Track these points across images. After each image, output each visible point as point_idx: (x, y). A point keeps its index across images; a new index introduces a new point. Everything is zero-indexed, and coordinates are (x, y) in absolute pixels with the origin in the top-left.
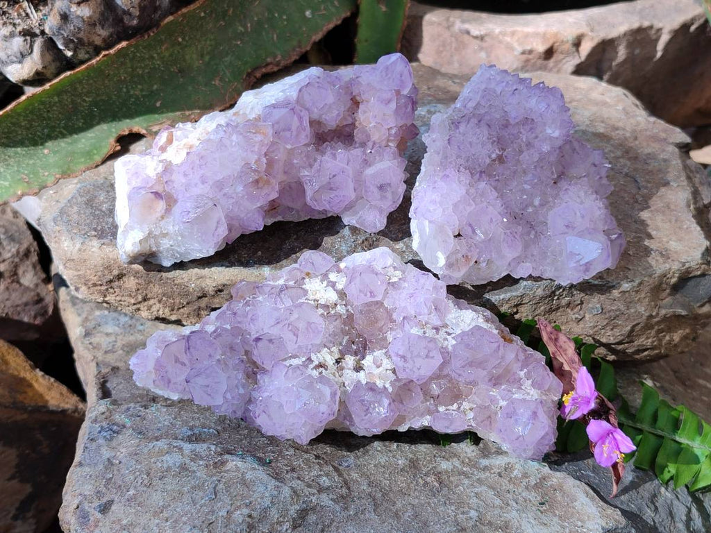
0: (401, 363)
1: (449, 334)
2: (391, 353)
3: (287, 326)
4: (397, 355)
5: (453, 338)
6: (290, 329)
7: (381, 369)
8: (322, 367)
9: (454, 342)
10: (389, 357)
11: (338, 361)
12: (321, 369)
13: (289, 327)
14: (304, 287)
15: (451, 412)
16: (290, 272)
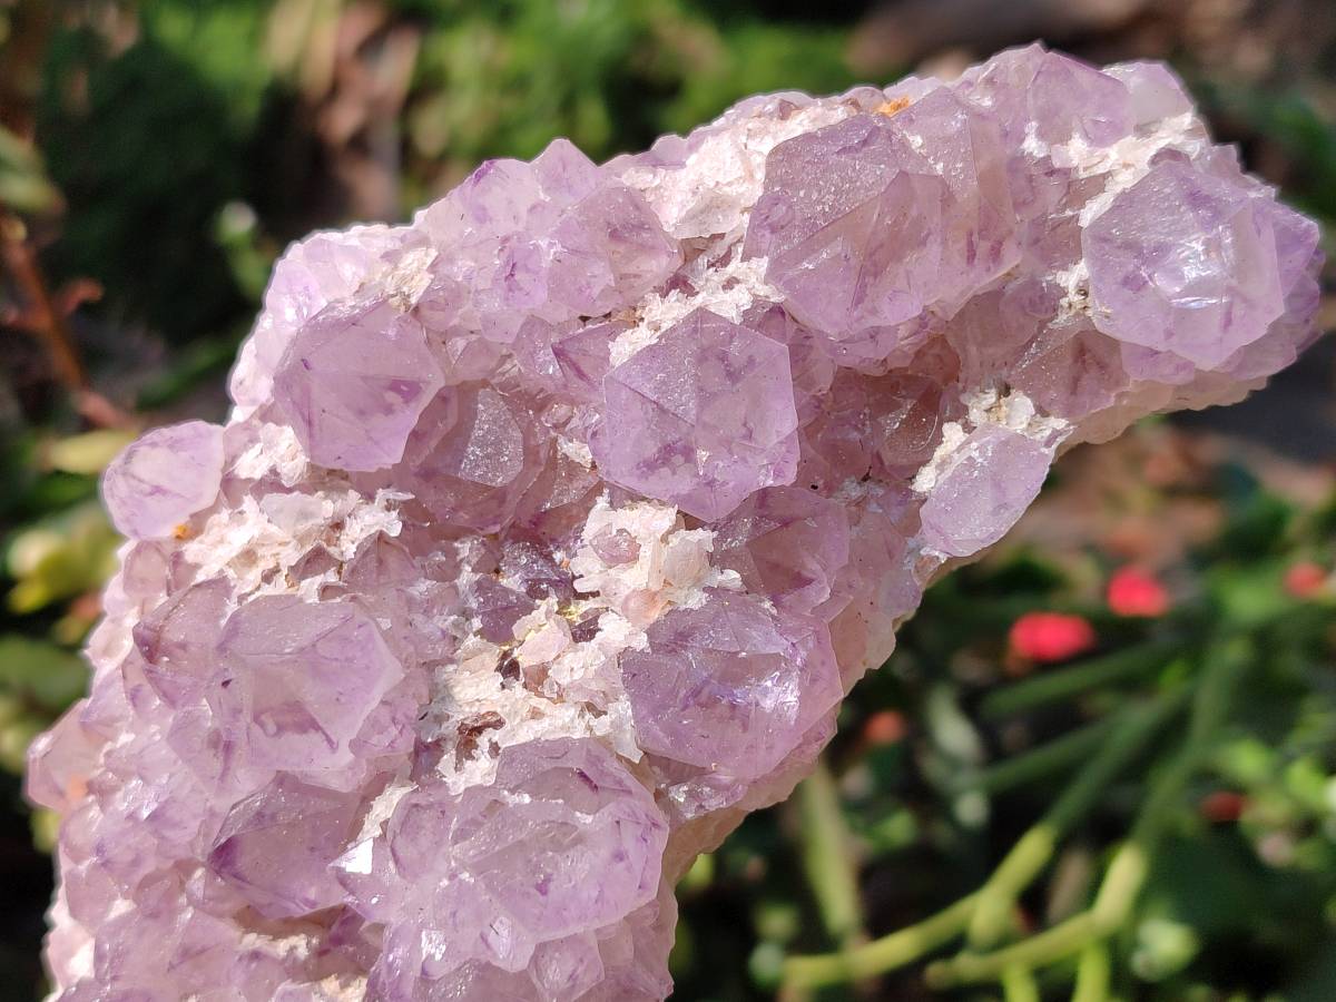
0: (682, 482)
1: (724, 260)
2: (628, 481)
3: (256, 729)
4: (650, 466)
5: (746, 258)
6: (272, 728)
7: (646, 552)
8: (479, 730)
9: (762, 264)
10: (635, 498)
11: (510, 669)
12: (483, 741)
13: (262, 725)
14: (200, 577)
15: (959, 459)
16: (129, 583)
